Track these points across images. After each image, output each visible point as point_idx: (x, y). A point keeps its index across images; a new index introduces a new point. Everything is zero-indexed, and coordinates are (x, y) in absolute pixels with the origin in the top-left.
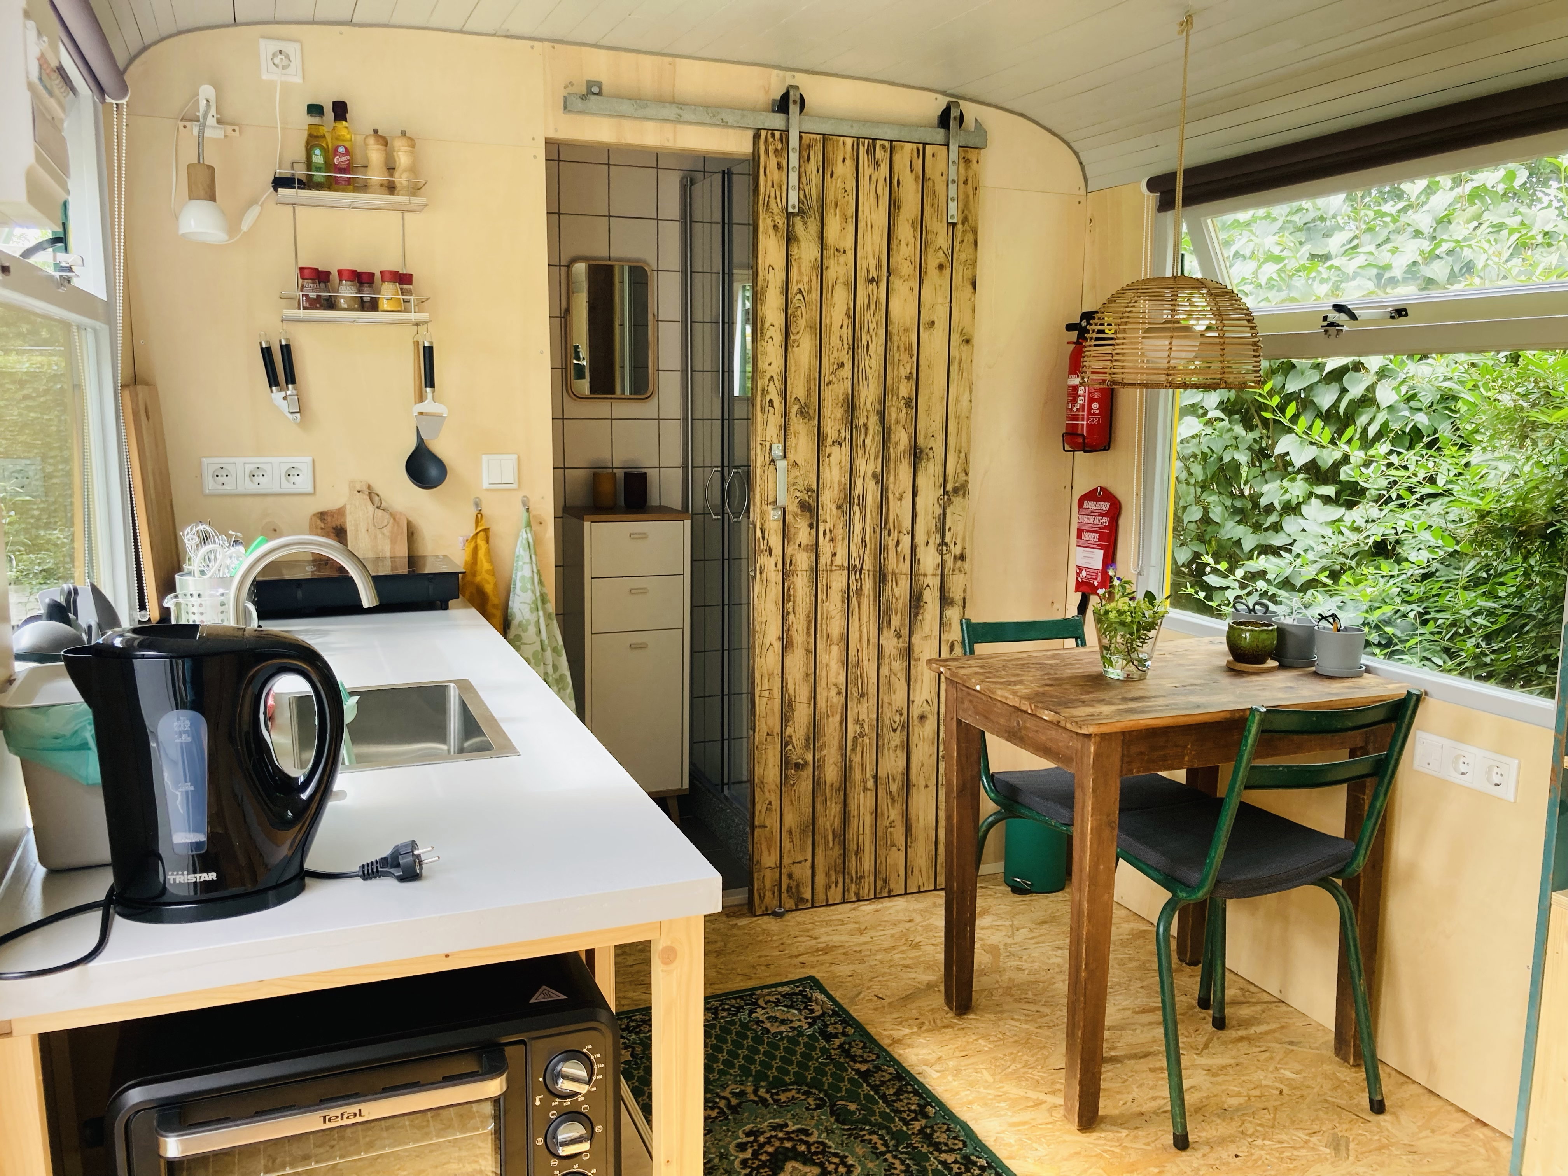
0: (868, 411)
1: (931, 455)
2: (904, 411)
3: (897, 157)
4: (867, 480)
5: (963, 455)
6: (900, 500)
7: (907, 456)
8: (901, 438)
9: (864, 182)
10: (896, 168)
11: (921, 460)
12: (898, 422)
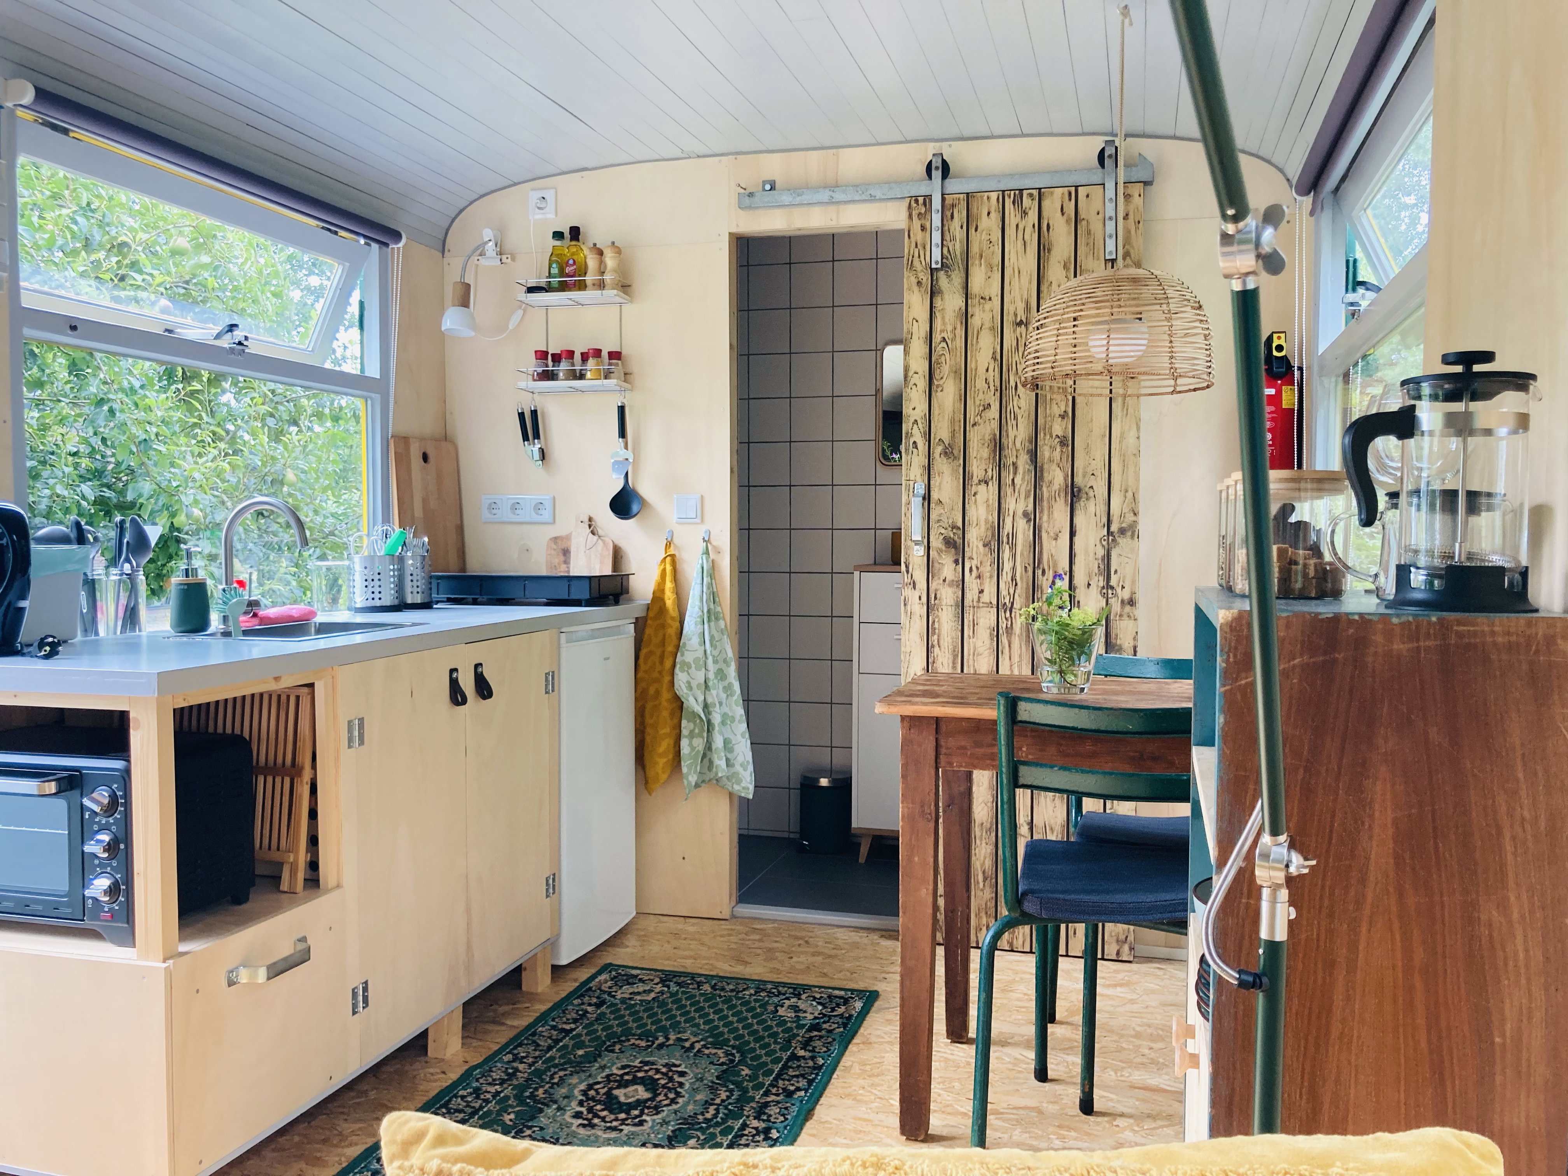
0: (1017, 451)
1: (1091, 494)
2: (1058, 449)
3: (1046, 204)
4: (1017, 518)
5: (1130, 494)
6: (1056, 539)
7: (1063, 495)
8: (1056, 477)
9: (1010, 232)
10: (1045, 214)
11: (1079, 499)
12: (1051, 460)
